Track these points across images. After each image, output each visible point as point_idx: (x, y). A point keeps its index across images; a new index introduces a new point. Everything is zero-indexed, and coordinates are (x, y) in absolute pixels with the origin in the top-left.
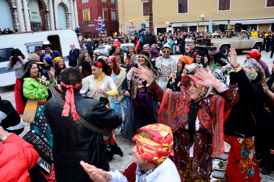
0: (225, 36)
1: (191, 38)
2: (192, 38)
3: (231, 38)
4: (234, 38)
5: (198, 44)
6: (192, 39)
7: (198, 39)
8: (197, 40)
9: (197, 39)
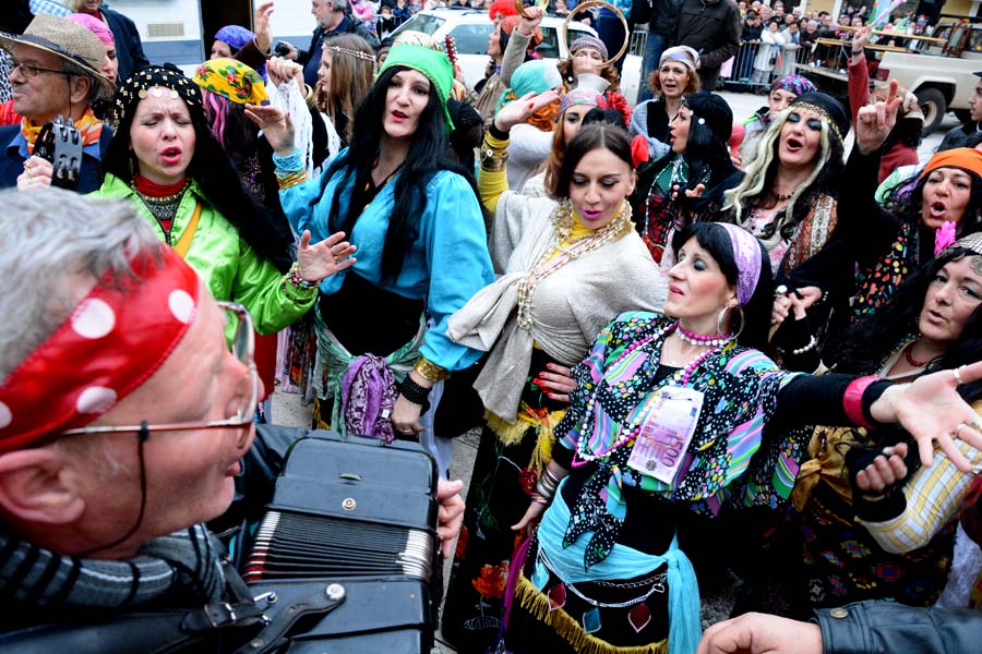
0: (936, 44)
1: (787, 31)
2: (793, 34)
3: (959, 57)
4: (973, 58)
5: (819, 62)
6: (790, 38)
7: (824, 41)
8: (819, 44)
9: (818, 41)
